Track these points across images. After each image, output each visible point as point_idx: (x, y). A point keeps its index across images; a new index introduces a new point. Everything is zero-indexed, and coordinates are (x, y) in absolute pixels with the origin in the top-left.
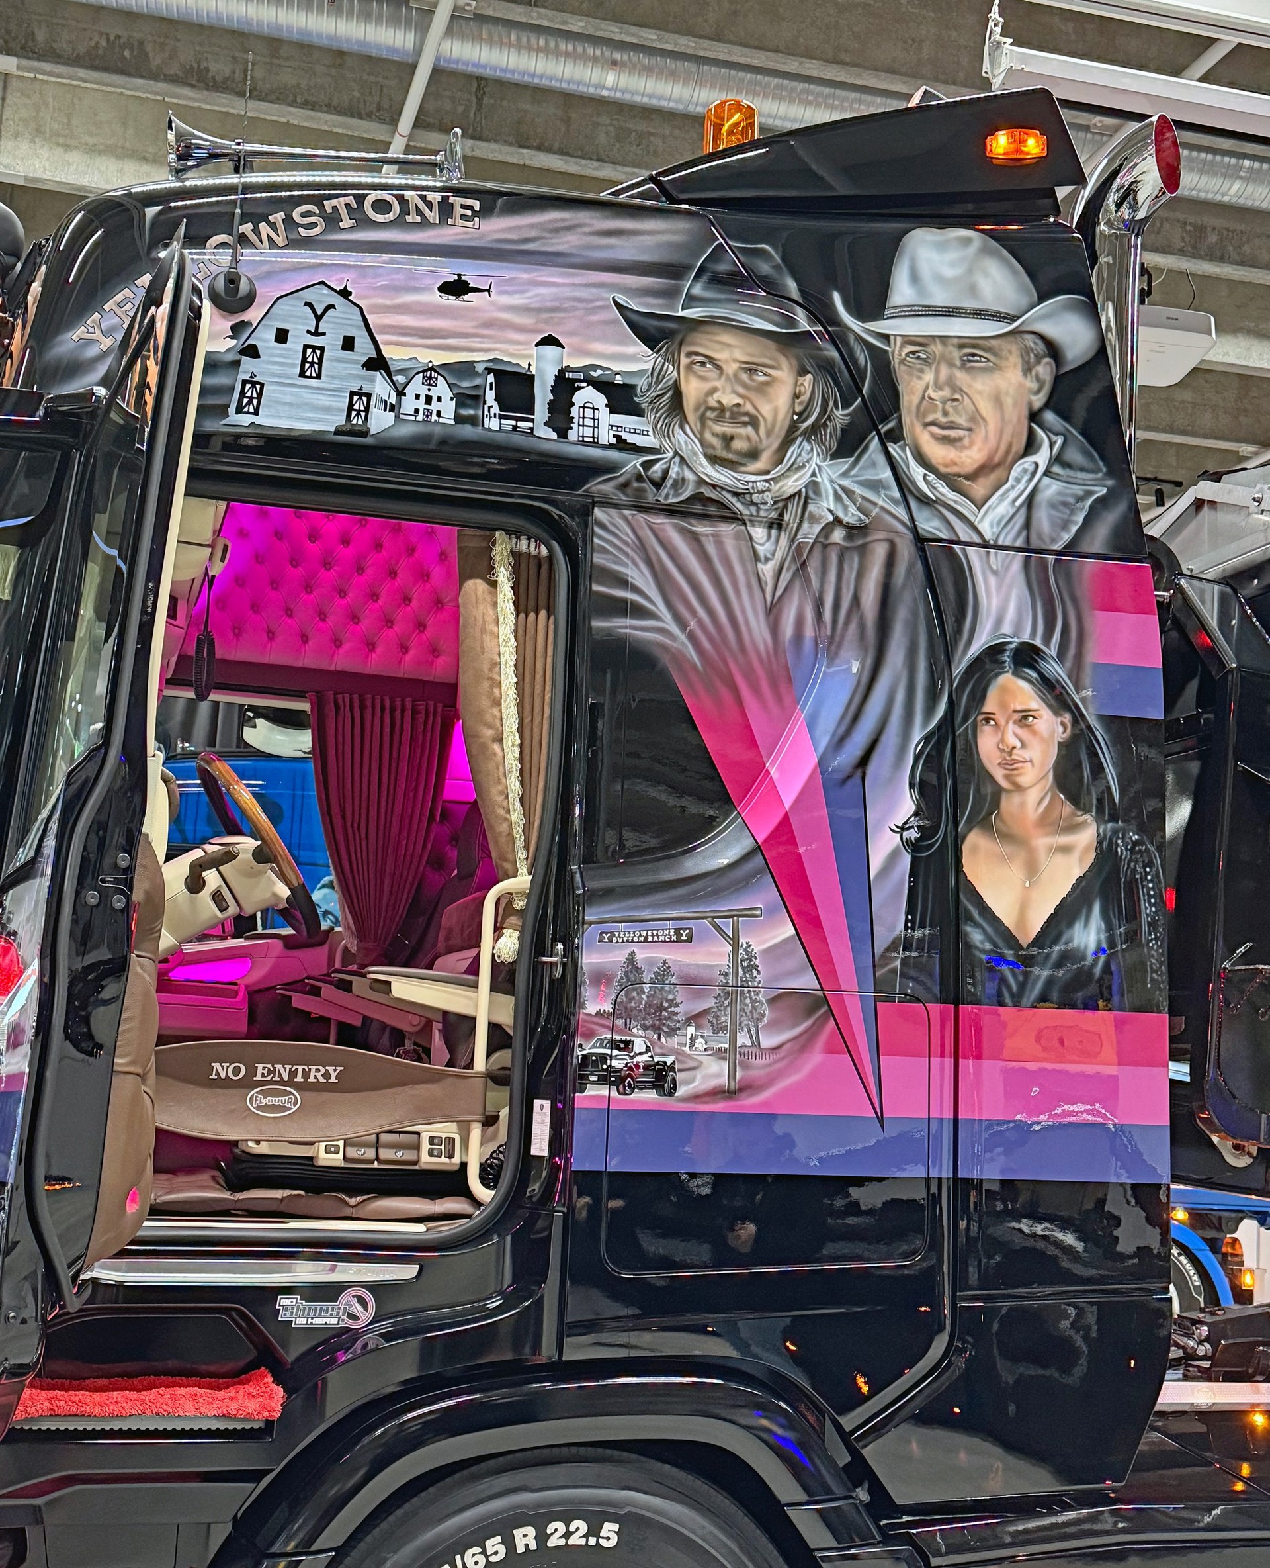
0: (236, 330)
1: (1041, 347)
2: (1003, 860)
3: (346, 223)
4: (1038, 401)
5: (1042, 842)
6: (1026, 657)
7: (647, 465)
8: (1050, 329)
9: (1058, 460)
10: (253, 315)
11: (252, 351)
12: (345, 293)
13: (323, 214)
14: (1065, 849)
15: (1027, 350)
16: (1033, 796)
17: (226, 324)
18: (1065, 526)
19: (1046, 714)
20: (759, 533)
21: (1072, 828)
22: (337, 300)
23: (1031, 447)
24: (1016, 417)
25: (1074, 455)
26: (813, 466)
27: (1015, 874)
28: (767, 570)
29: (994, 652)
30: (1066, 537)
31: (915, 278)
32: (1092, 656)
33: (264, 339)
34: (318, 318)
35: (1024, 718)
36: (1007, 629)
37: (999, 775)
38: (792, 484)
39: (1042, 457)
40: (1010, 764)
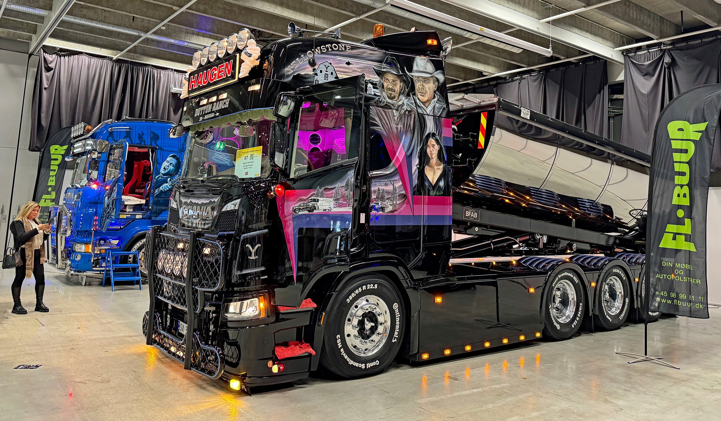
0: (314, 70)
1: (436, 80)
2: (430, 171)
3: (330, 50)
4: (435, 90)
5: (436, 167)
6: (434, 135)
7: (379, 99)
8: (437, 76)
9: (438, 100)
10: (316, 67)
11: (316, 74)
12: (331, 64)
13: (326, 48)
14: (439, 169)
15: (434, 80)
16: (435, 159)
17: (312, 69)
18: (439, 112)
19: (436, 145)
20: (394, 111)
21: (440, 165)
22: (330, 65)
23: (434, 97)
24: (432, 92)
25: (440, 99)
26: (403, 100)
27: (432, 173)
28: (396, 118)
29: (429, 134)
30: (439, 114)
31: (417, 65)
32: (442, 135)
33: (318, 72)
34: (327, 68)
35: (433, 146)
36: (431, 130)
37: (430, 156)
38: (400, 103)
39: (436, 99)
40: (431, 154)
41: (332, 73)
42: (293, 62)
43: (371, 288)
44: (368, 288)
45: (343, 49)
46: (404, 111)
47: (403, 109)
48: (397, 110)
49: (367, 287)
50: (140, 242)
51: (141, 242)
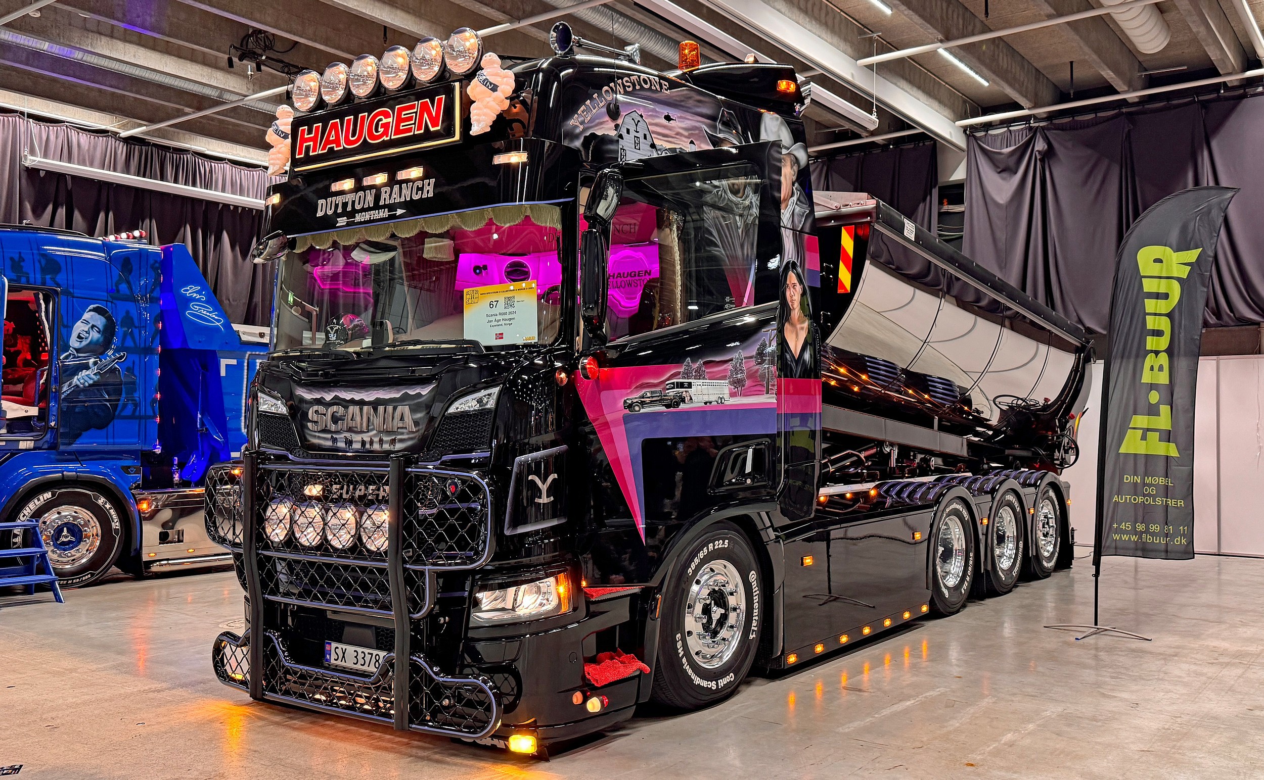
0: (617, 126)
1: (795, 160)
2: (792, 332)
3: (638, 87)
4: (794, 180)
5: (799, 326)
6: (794, 264)
7: (717, 192)
8: (795, 153)
9: (798, 199)
10: (620, 121)
11: (621, 136)
12: (641, 116)
13: (631, 82)
14: (802, 328)
15: (791, 161)
16: (797, 311)
17: (612, 125)
18: (800, 223)
19: (798, 284)
20: (737, 218)
21: (803, 322)
22: (640, 119)
23: (793, 195)
24: (790, 183)
25: (802, 199)
26: (750, 197)
27: (794, 336)
28: (740, 231)
29: (788, 263)
30: (801, 226)
31: (766, 130)
32: (806, 266)
33: (623, 132)
34: (637, 125)
35: (794, 285)
36: (790, 257)
37: (790, 304)
38: (747, 202)
39: (795, 198)
40: (792, 301)
41: (645, 138)
42: (582, 109)
43: (720, 546)
44: (716, 547)
45: (658, 87)
46: (752, 218)
47: (751, 215)
48: (741, 215)
49: (714, 546)
50: (36, 501)
51: (39, 500)
